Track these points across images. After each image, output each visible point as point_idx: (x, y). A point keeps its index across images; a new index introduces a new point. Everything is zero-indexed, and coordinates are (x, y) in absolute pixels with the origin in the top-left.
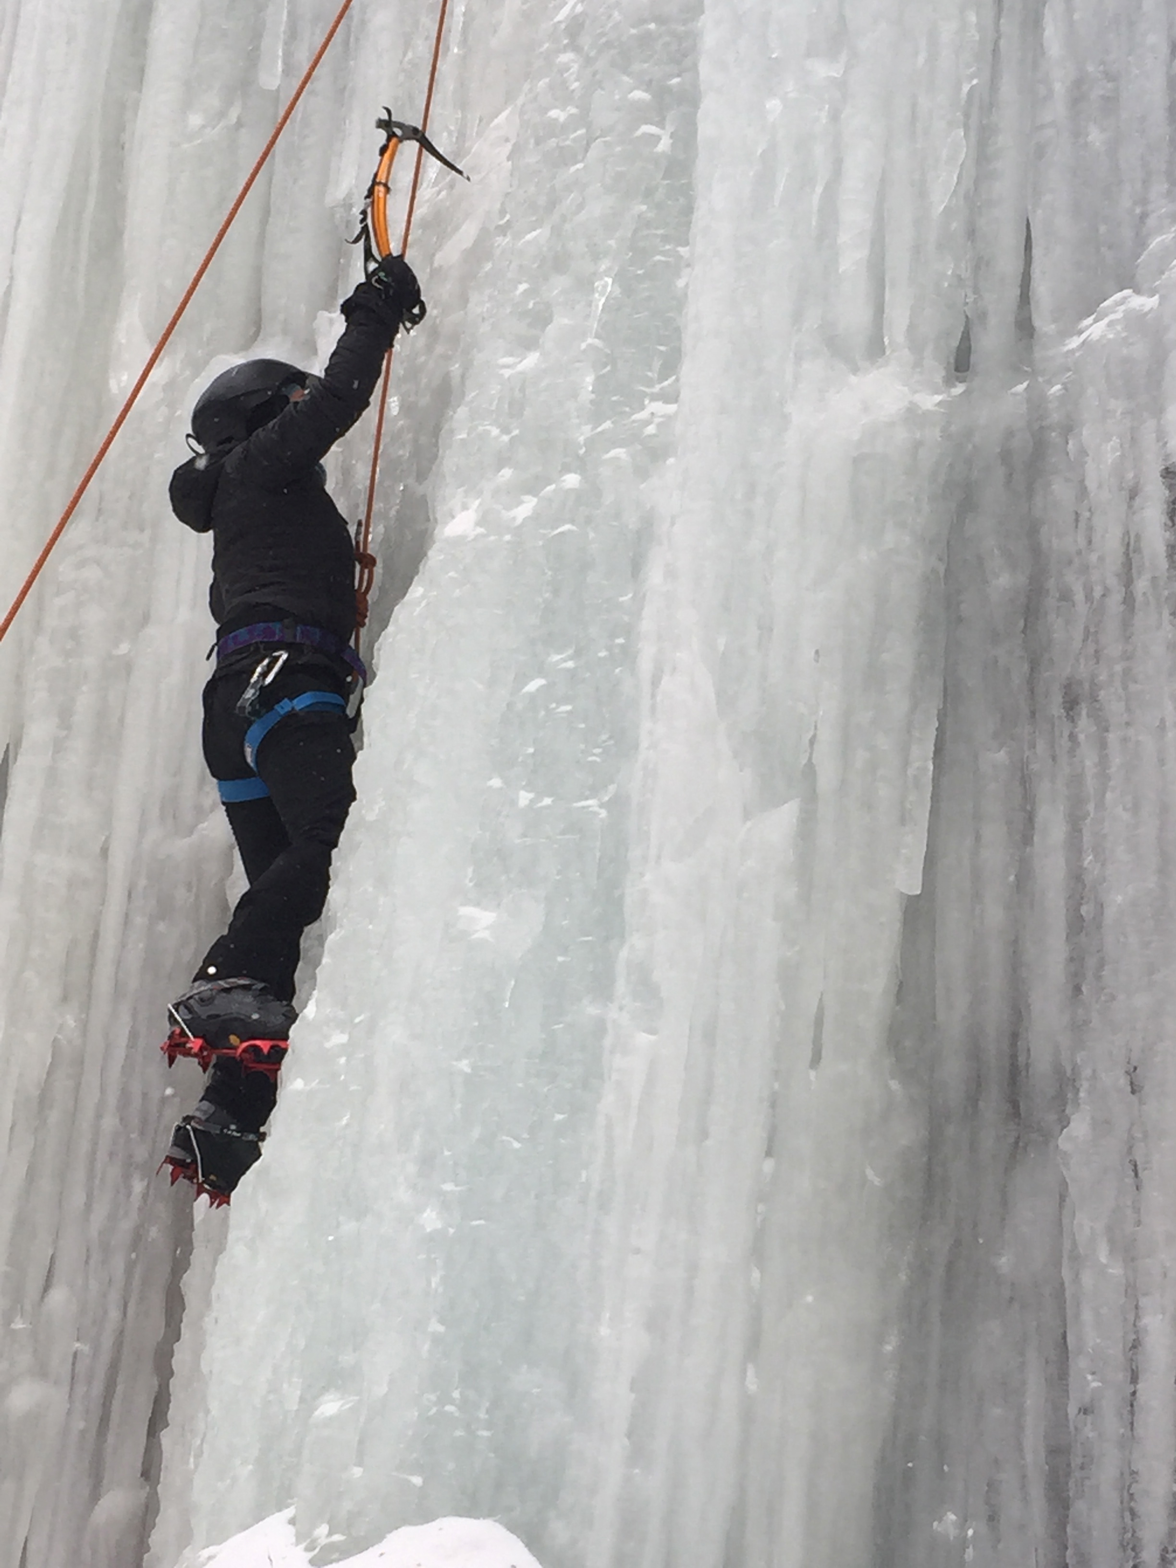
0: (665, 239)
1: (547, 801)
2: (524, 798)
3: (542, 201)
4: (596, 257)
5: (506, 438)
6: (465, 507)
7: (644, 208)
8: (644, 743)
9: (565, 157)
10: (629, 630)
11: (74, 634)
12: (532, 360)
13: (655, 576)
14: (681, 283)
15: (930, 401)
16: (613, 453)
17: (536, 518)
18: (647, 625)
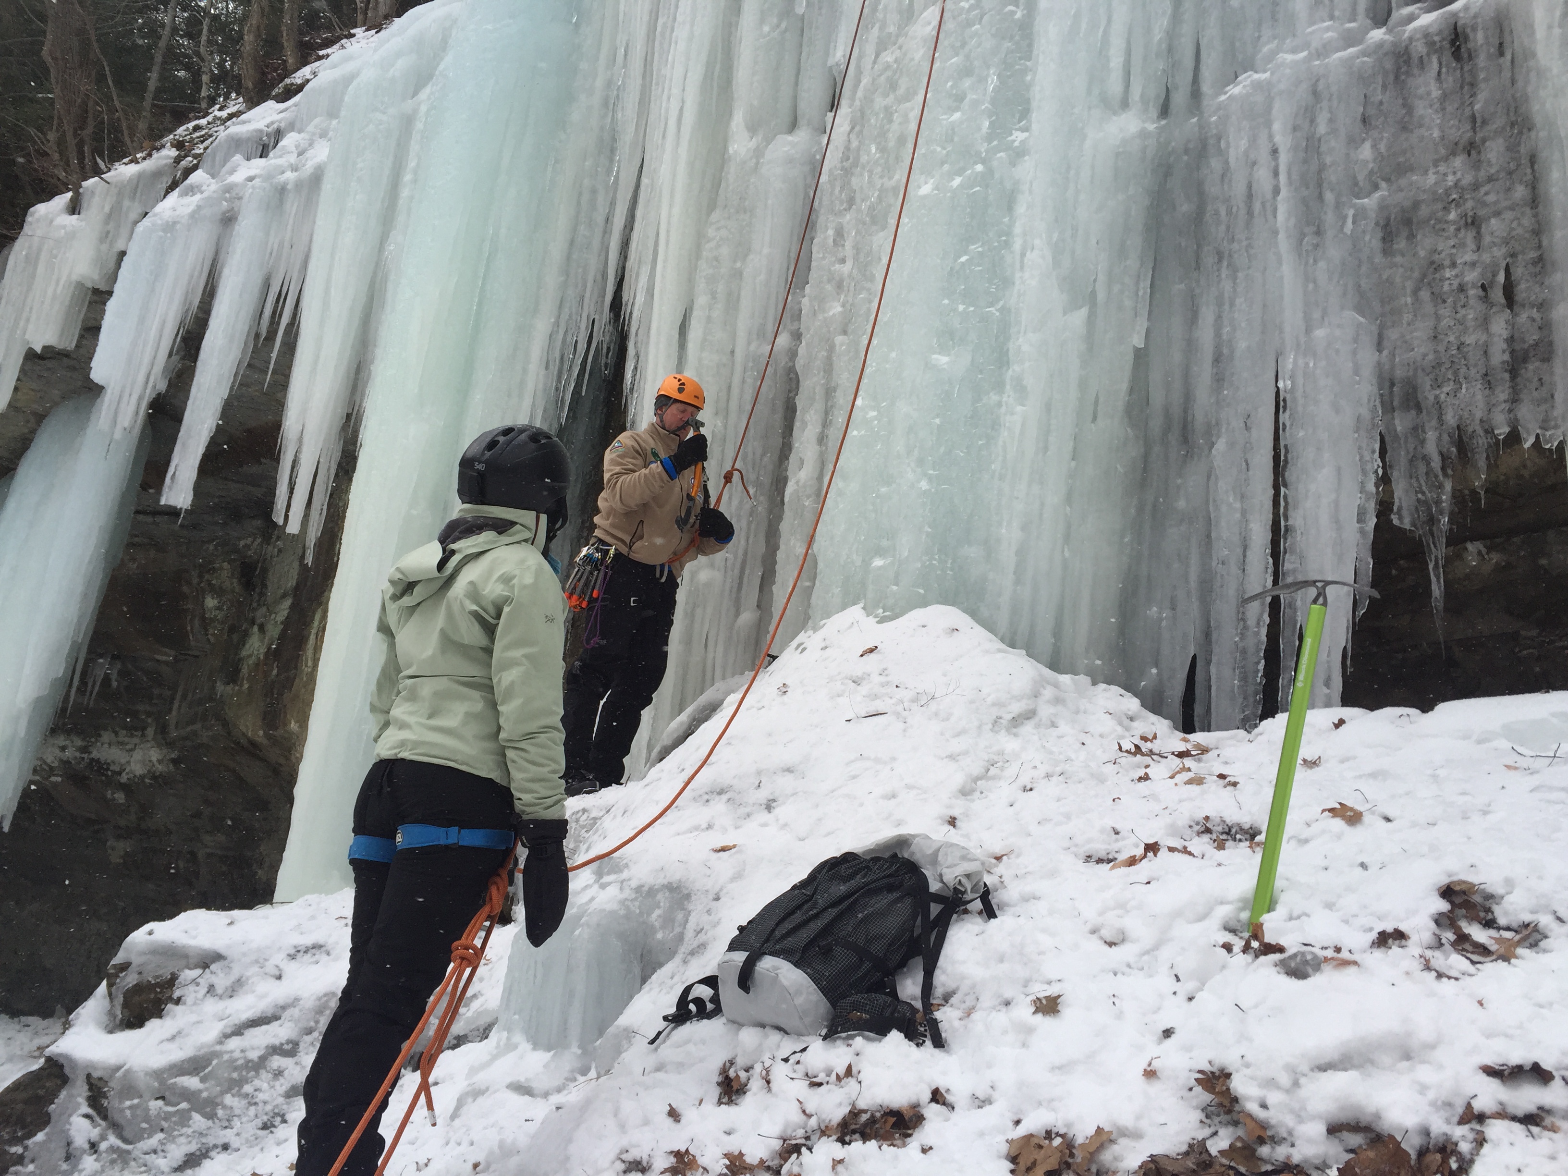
0: (1020, 59)
1: (972, 309)
2: (961, 308)
3: (958, 44)
4: (988, 68)
5: (944, 152)
6: (926, 183)
7: (1010, 44)
8: (1018, 282)
9: (969, 24)
10: (1009, 234)
12: (957, 116)
13: (1021, 209)
14: (1028, 78)
15: (1151, 127)
16: (999, 155)
17: (961, 186)
18: (1018, 229)
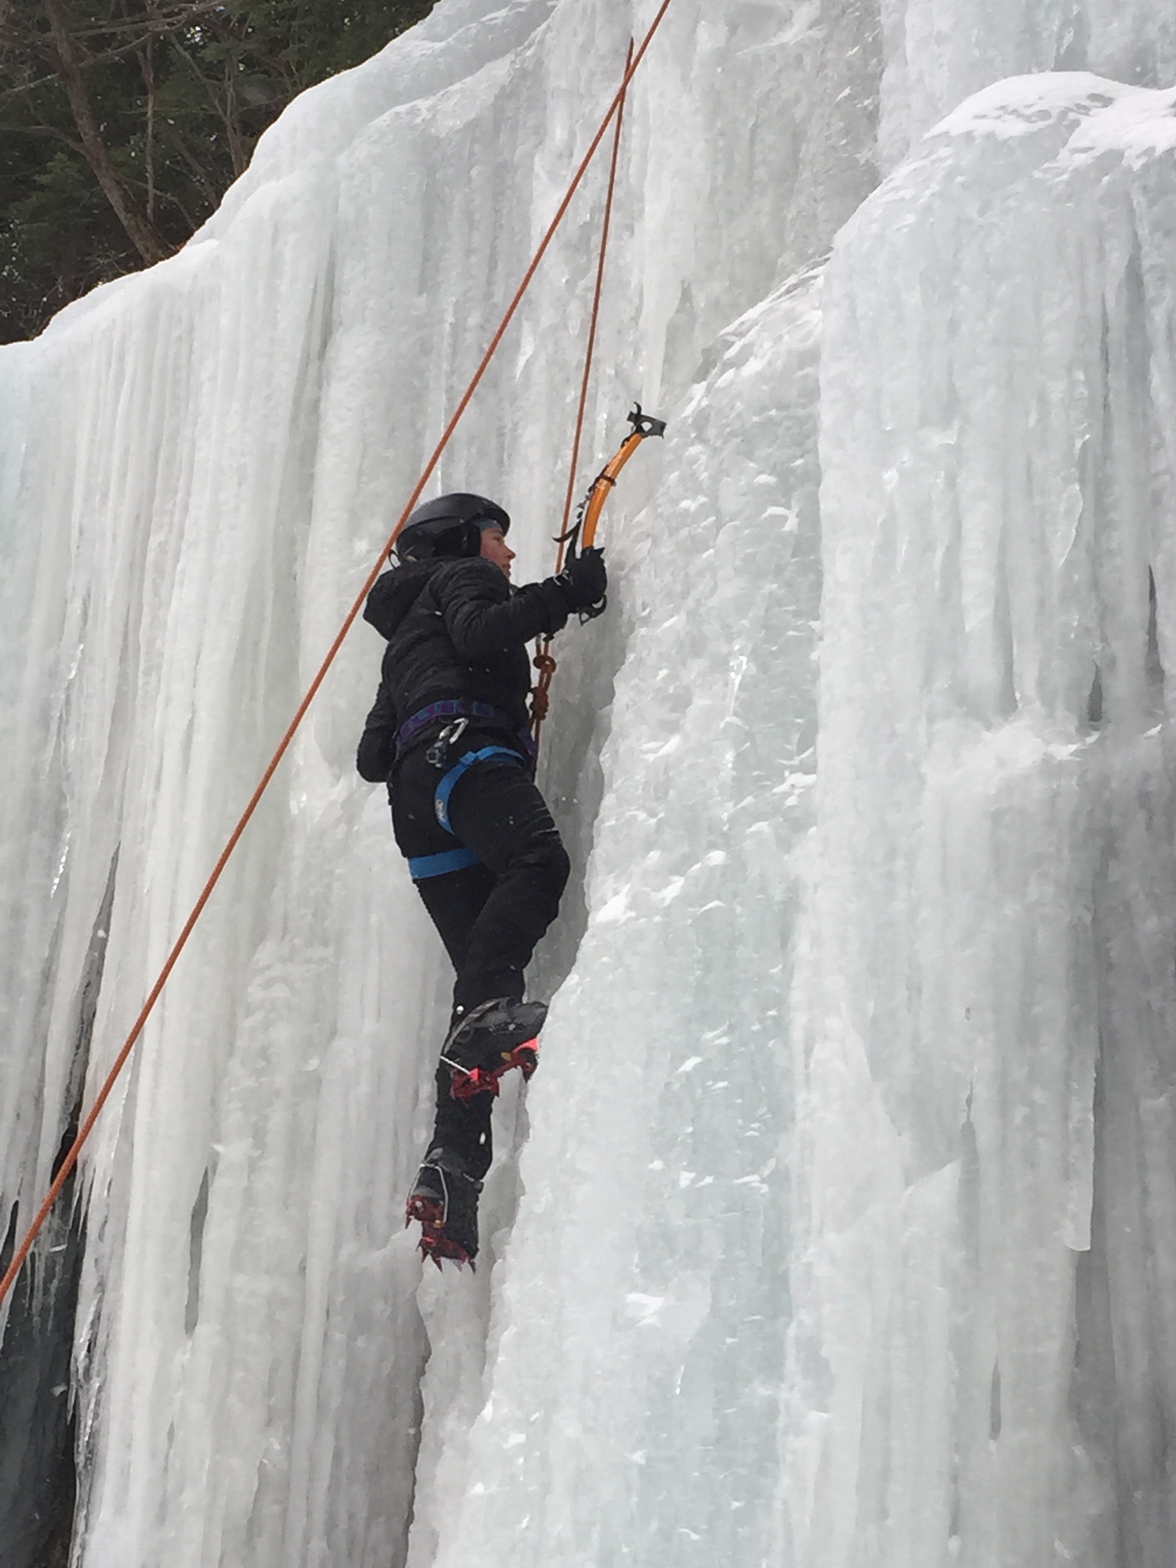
1: (709, 1180)
2: (685, 1178)
5: (653, 821)
7: (775, 586)
8: (800, 1115)
10: (781, 1002)
11: (264, 1053)
13: (802, 947)
17: (683, 899)
18: (797, 996)
